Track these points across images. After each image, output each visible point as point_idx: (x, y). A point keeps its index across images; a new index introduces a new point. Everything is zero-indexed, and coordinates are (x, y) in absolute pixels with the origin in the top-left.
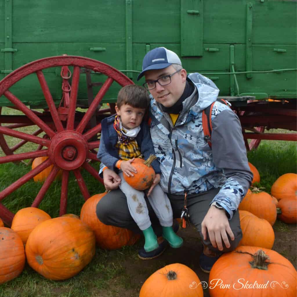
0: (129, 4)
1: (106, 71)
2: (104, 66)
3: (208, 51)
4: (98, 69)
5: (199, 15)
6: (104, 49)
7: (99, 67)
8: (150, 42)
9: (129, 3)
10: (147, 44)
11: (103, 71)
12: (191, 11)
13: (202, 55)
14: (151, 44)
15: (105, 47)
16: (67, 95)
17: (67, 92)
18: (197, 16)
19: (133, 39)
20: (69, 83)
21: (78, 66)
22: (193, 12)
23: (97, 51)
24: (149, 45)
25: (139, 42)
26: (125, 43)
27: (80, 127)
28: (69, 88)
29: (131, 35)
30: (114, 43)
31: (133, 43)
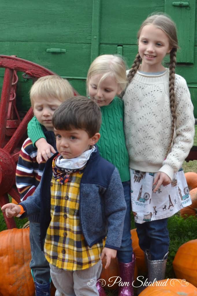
2: (38, 69)
5: (188, 8)
7: (31, 70)
8: (122, 43)
10: (118, 46)
11: (36, 75)
12: (178, 3)
13: (193, 62)
14: (124, 46)
15: (64, 49)
16: (10, 105)
17: (10, 101)
18: (186, 8)
19: (100, 39)
20: (14, 91)
21: (9, 68)
22: (180, 4)
23: (54, 53)
24: (121, 47)
25: (108, 43)
26: (91, 43)
27: (8, 143)
28: (13, 97)
29: (98, 34)
30: (76, 43)
31: (100, 44)
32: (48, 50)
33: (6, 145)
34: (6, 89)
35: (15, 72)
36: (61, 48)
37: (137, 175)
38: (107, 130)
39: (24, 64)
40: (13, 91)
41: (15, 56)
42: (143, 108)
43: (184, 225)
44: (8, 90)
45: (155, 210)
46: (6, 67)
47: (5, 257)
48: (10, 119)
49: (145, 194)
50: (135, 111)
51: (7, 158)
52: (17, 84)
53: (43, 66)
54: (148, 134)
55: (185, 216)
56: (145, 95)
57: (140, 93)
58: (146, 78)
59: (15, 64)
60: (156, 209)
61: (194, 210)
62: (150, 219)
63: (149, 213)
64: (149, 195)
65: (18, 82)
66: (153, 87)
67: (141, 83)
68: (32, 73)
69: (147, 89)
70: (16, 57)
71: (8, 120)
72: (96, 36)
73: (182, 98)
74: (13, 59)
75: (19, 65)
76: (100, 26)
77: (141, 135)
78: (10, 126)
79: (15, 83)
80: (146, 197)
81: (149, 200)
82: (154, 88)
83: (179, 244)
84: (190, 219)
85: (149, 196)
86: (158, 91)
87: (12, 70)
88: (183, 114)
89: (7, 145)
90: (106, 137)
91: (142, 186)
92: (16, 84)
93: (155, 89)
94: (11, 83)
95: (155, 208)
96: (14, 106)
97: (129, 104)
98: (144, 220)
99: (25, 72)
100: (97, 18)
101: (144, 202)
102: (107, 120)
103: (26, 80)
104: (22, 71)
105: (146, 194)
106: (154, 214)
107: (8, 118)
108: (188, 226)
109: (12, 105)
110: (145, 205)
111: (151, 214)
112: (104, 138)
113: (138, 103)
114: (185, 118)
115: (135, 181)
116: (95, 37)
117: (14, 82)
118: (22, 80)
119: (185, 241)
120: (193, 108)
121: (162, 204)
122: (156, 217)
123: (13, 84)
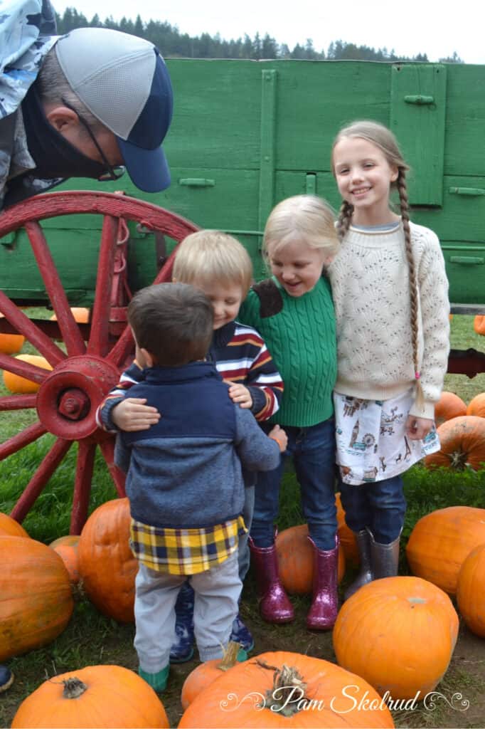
0: (269, 80)
1: (168, 227)
2: (163, 216)
3: (456, 194)
4: (151, 222)
5: (432, 107)
6: (211, 181)
7: (151, 219)
8: (316, 169)
9: (268, 77)
10: (308, 174)
11: (160, 227)
12: (414, 97)
13: (440, 203)
14: (319, 174)
15: (211, 179)
16: (116, 280)
17: (116, 274)
18: (429, 108)
19: (276, 161)
20: (123, 255)
21: (109, 215)
22: (418, 100)
23: (194, 187)
24: (313, 176)
25: (289, 168)
26: (259, 169)
27: (113, 349)
28: (122, 265)
29: (271, 152)
30: (234, 169)
31: (276, 170)
32: (182, 181)
33: (109, 352)
34: (107, 253)
35: (122, 221)
36: (206, 178)
37: (348, 405)
38: (312, 335)
39: (137, 207)
40: (120, 255)
41: (122, 192)
42: (365, 290)
43: (428, 483)
44: (110, 254)
45: (383, 464)
46: (105, 214)
47: (114, 546)
48: (117, 305)
49: (366, 436)
50: (352, 296)
51: (113, 376)
52: (128, 242)
53: (172, 210)
54: (376, 335)
55: (432, 467)
56: (368, 267)
57: (359, 265)
58: (367, 237)
59: (120, 208)
60: (384, 462)
61: (447, 456)
62: (374, 479)
63: (373, 469)
64: (373, 438)
65: (129, 239)
66: (383, 252)
67: (360, 246)
68: (152, 224)
69: (371, 257)
70: (124, 194)
71: (114, 306)
72: (269, 156)
73: (433, 269)
74: (118, 198)
75: (129, 209)
76: (276, 137)
77: (363, 338)
78: (117, 318)
79: (123, 241)
80: (369, 441)
81: (373, 447)
82: (385, 254)
83: (418, 516)
84: (439, 471)
85: (374, 440)
86: (391, 259)
87: (116, 219)
88: (432, 298)
89: (112, 351)
90: (310, 349)
91: (358, 422)
92: (125, 243)
93: (386, 257)
94: (116, 241)
95: (382, 459)
96: (123, 283)
97: (340, 284)
98: (363, 480)
99: (139, 222)
100: (270, 124)
101: (363, 450)
102: (311, 316)
103: (144, 235)
104: (134, 220)
105: (368, 437)
106: (382, 470)
107: (112, 304)
108: (434, 484)
109: (120, 281)
110: (366, 455)
111: (376, 471)
112: (307, 351)
113: (356, 282)
114: (435, 305)
115: (345, 413)
116: (267, 158)
117: (123, 239)
118: (138, 236)
119: (429, 511)
120: (448, 286)
121: (395, 454)
122: (383, 474)
123: (119, 242)
